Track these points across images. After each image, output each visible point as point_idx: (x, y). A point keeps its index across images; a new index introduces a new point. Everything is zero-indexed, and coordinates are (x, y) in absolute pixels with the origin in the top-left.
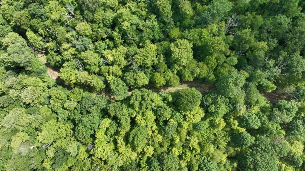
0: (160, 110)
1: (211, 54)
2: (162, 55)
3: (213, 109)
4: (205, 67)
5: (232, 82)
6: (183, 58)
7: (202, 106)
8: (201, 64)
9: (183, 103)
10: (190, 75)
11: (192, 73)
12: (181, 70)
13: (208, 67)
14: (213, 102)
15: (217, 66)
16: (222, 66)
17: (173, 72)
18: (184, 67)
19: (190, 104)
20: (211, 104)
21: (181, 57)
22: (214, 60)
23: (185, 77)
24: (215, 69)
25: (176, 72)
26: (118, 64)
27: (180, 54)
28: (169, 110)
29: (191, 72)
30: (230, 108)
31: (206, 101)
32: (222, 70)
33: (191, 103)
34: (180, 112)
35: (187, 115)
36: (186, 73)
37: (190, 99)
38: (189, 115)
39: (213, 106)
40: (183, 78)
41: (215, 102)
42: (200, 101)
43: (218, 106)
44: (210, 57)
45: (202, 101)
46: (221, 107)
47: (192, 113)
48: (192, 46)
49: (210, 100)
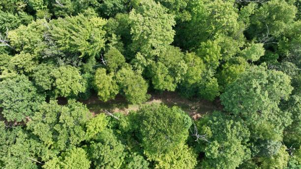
0: (99, 149)
1: (211, 37)
2: (114, 36)
3: (214, 150)
4: (199, 60)
5: (259, 87)
6: (152, 35)
7: (191, 142)
8: (191, 56)
9: (148, 132)
10: (168, 77)
11: (173, 72)
12: (151, 66)
13: (205, 62)
14: (214, 134)
15: (223, 62)
16: (233, 62)
17: (134, 69)
18: (156, 59)
19: (163, 137)
20: (212, 139)
21: (148, 35)
22: (215, 47)
23: (157, 80)
24: (218, 68)
25: (140, 72)
26: (28, 49)
27: (145, 28)
28: (120, 147)
29: (170, 70)
30: (252, 151)
31: (200, 132)
32: (233, 68)
33: (165, 133)
34: (142, 154)
35: (158, 163)
36: (159, 71)
37: (163, 124)
38: (161, 162)
39: (216, 142)
40: (153, 83)
41: (220, 134)
42: (187, 131)
43: (227, 144)
44: (209, 42)
45: (192, 132)
46: (234, 148)
47: (167, 157)
48: (173, 23)
49: (208, 130)
